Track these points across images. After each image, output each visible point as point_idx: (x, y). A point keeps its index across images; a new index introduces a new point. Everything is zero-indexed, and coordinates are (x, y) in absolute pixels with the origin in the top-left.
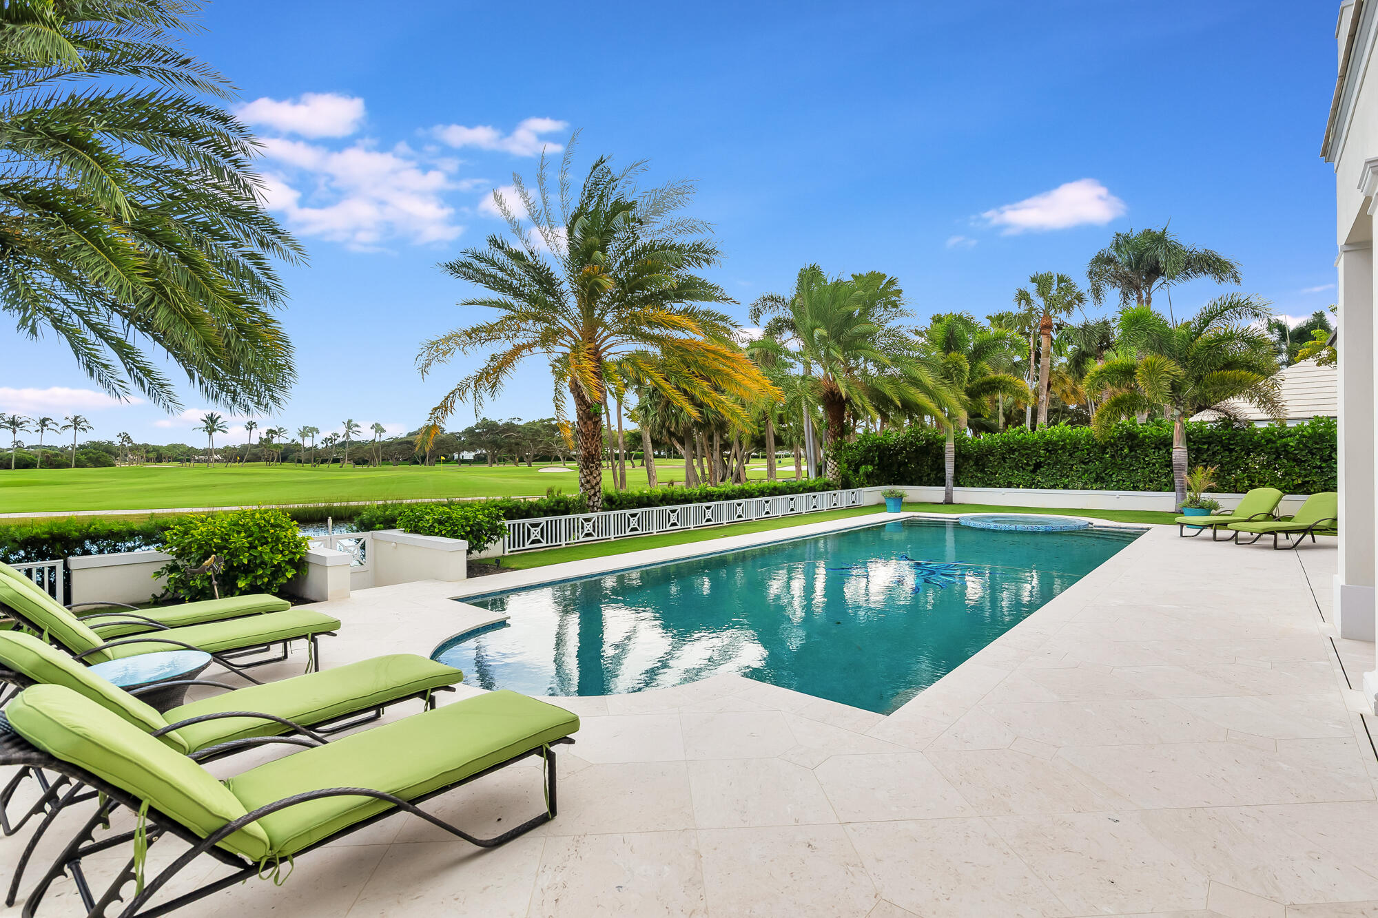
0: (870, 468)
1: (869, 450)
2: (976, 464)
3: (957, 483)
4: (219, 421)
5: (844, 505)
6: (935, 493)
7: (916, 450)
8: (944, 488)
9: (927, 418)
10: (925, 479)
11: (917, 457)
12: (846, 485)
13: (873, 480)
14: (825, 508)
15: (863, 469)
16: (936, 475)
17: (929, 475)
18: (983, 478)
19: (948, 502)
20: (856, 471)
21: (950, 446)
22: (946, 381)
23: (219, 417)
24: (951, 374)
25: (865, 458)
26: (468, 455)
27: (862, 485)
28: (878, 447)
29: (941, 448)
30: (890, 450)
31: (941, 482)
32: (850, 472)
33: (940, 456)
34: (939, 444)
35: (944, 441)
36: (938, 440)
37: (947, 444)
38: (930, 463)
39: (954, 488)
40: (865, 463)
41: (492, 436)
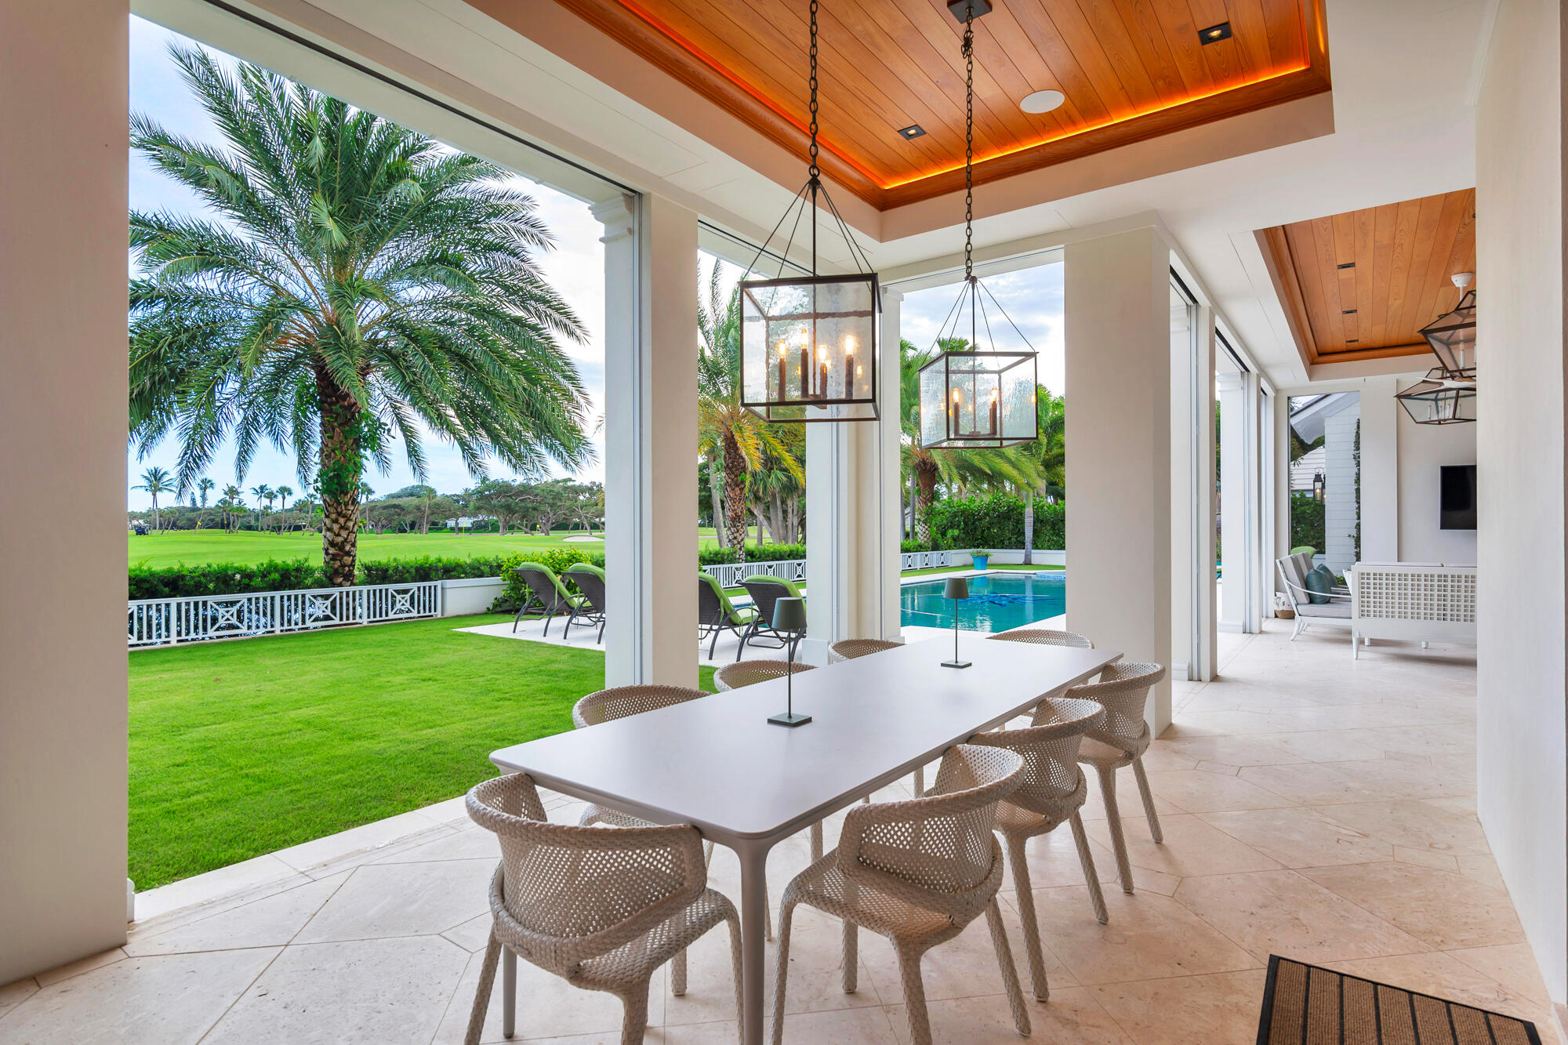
0: (956, 532)
1: (955, 515)
2: (1053, 528)
3: (1036, 546)
4: (166, 478)
5: (935, 566)
6: (1018, 556)
7: (998, 516)
8: (1024, 551)
9: (1007, 485)
10: (1006, 542)
11: (999, 523)
12: (936, 547)
13: (958, 543)
14: (918, 567)
15: (950, 533)
16: (1016, 538)
17: (1010, 539)
18: (1058, 541)
19: (1028, 563)
20: (944, 534)
21: (1029, 512)
22: (1026, 453)
23: (165, 473)
24: (1031, 447)
25: (951, 522)
26: (465, 522)
27: (950, 548)
28: (963, 512)
29: (1021, 514)
30: (974, 515)
31: (1021, 545)
32: (939, 535)
33: (1020, 521)
34: (1019, 510)
35: (1023, 507)
36: (1018, 507)
37: (1027, 510)
38: (1011, 527)
39: (1033, 551)
40: (952, 527)
41: (503, 500)
